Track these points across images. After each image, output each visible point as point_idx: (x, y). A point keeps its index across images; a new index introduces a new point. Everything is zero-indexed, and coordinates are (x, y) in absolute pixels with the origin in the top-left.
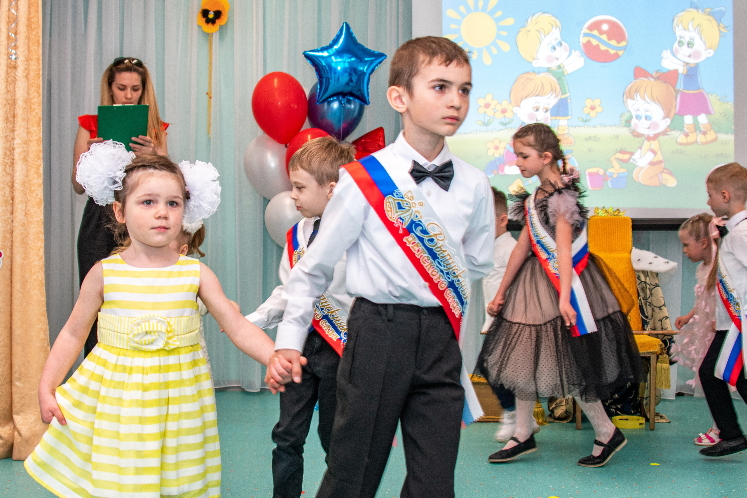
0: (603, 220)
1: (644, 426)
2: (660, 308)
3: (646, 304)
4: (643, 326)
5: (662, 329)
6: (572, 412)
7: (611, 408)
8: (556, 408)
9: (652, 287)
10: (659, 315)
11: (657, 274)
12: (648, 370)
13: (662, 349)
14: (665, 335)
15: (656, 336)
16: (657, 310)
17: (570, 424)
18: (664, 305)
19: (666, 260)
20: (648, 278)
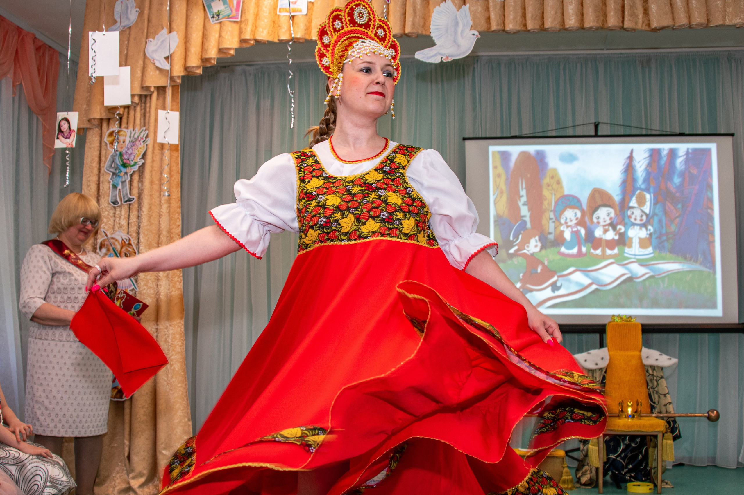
0: (619, 325)
1: (653, 491)
2: (665, 395)
3: (653, 392)
4: (652, 410)
5: (667, 412)
6: (595, 480)
7: (627, 476)
8: (582, 476)
9: (658, 378)
10: (663, 401)
11: (662, 368)
12: (656, 446)
13: (667, 429)
14: (669, 417)
15: (662, 418)
16: (662, 397)
17: (593, 490)
18: (668, 393)
19: (669, 357)
20: (655, 372)
